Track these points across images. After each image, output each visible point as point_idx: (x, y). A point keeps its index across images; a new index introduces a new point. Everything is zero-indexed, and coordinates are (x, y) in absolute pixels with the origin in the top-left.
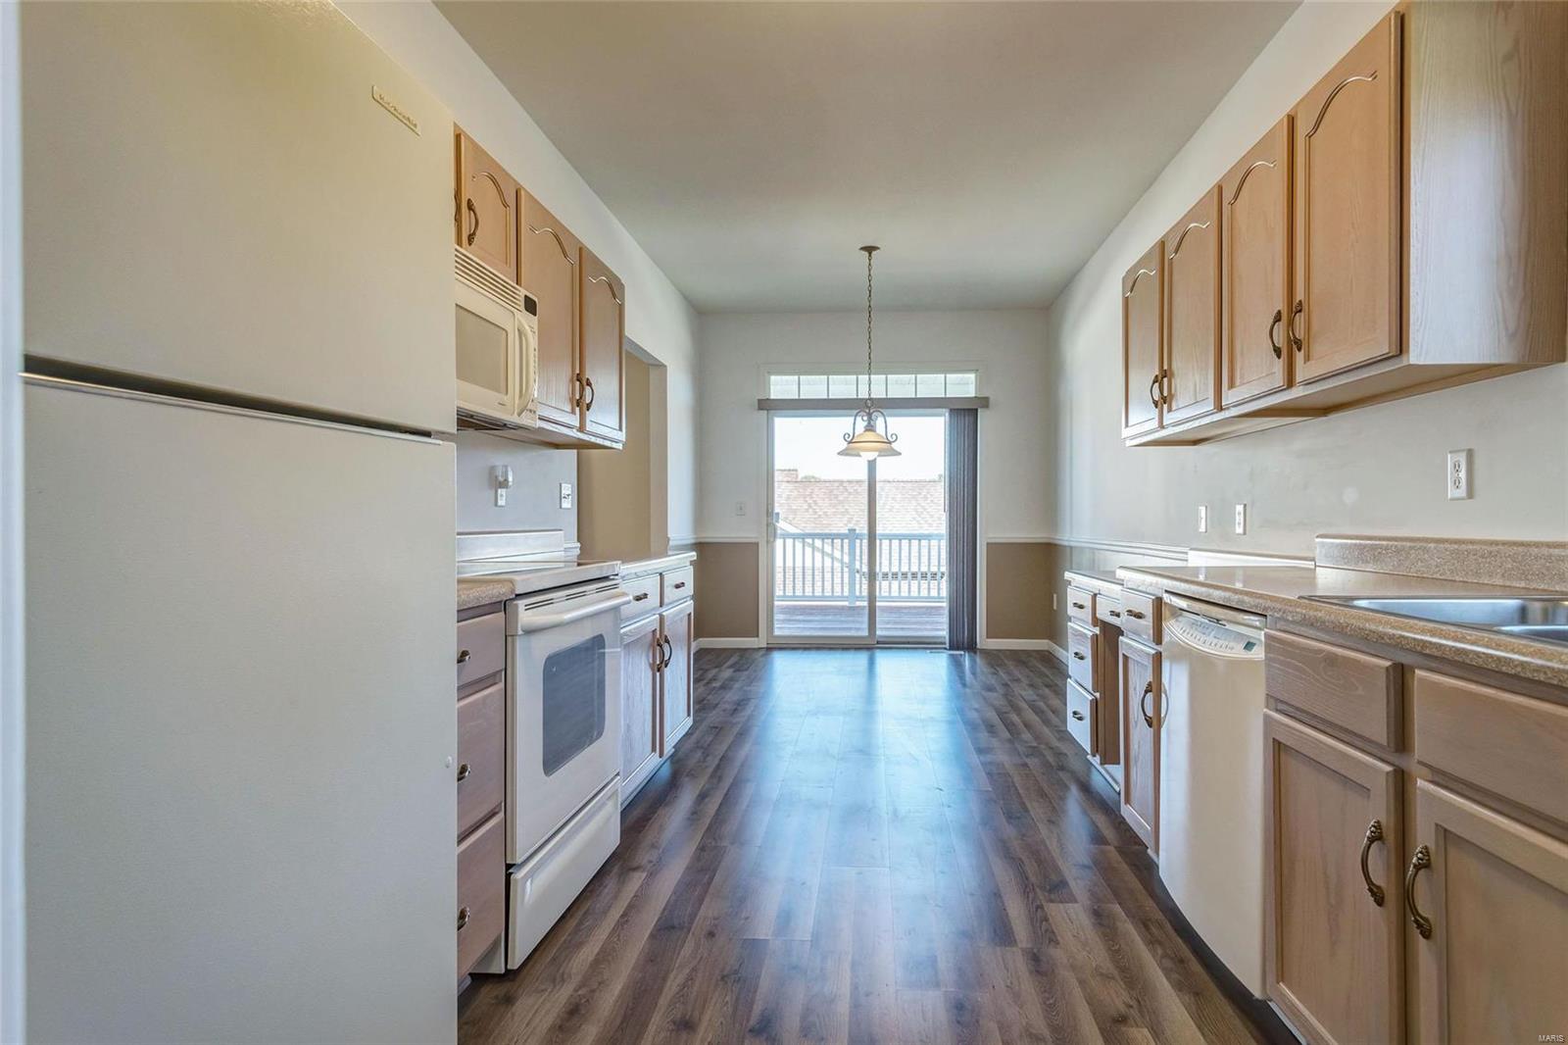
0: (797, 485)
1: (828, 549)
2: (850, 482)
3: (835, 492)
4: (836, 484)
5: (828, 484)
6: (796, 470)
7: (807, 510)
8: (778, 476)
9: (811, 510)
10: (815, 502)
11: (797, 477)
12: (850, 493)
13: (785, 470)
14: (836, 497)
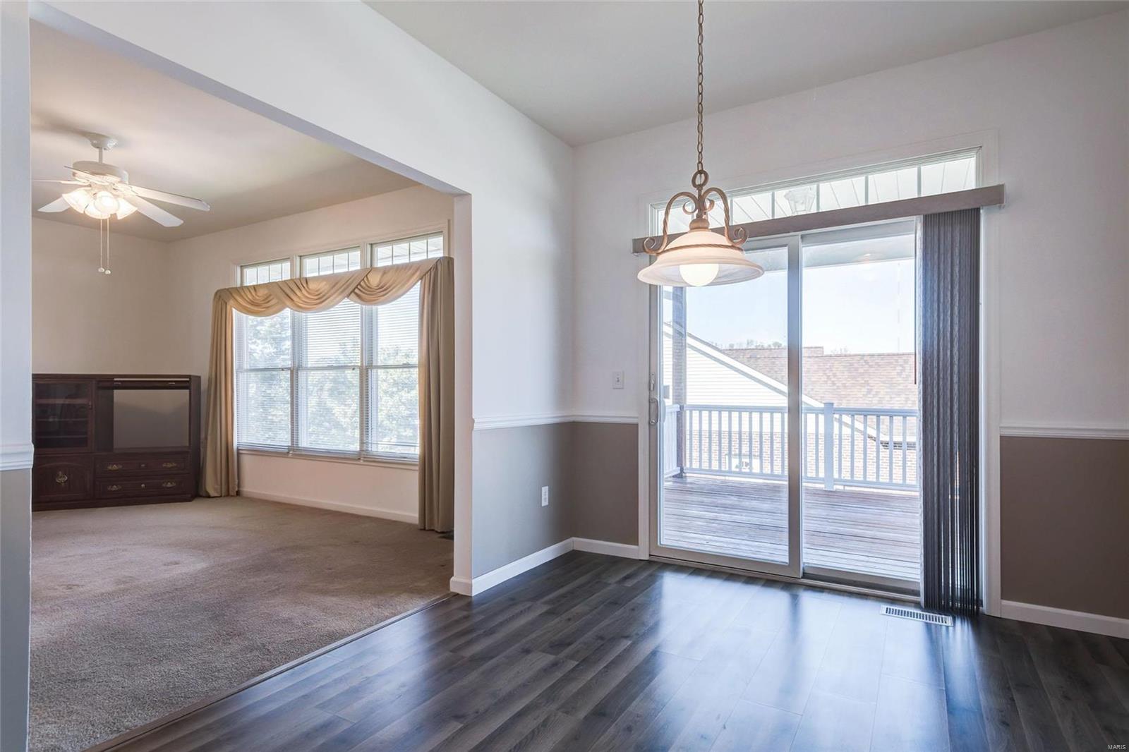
0: (817, 359)
1: (859, 425)
2: (872, 356)
3: (856, 365)
4: (858, 358)
5: (848, 359)
6: (822, 348)
7: (826, 382)
8: (805, 353)
9: (829, 382)
10: (835, 375)
11: (823, 352)
12: (871, 366)
13: (811, 348)
14: (856, 369)
